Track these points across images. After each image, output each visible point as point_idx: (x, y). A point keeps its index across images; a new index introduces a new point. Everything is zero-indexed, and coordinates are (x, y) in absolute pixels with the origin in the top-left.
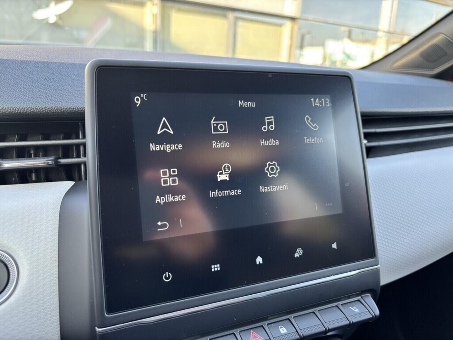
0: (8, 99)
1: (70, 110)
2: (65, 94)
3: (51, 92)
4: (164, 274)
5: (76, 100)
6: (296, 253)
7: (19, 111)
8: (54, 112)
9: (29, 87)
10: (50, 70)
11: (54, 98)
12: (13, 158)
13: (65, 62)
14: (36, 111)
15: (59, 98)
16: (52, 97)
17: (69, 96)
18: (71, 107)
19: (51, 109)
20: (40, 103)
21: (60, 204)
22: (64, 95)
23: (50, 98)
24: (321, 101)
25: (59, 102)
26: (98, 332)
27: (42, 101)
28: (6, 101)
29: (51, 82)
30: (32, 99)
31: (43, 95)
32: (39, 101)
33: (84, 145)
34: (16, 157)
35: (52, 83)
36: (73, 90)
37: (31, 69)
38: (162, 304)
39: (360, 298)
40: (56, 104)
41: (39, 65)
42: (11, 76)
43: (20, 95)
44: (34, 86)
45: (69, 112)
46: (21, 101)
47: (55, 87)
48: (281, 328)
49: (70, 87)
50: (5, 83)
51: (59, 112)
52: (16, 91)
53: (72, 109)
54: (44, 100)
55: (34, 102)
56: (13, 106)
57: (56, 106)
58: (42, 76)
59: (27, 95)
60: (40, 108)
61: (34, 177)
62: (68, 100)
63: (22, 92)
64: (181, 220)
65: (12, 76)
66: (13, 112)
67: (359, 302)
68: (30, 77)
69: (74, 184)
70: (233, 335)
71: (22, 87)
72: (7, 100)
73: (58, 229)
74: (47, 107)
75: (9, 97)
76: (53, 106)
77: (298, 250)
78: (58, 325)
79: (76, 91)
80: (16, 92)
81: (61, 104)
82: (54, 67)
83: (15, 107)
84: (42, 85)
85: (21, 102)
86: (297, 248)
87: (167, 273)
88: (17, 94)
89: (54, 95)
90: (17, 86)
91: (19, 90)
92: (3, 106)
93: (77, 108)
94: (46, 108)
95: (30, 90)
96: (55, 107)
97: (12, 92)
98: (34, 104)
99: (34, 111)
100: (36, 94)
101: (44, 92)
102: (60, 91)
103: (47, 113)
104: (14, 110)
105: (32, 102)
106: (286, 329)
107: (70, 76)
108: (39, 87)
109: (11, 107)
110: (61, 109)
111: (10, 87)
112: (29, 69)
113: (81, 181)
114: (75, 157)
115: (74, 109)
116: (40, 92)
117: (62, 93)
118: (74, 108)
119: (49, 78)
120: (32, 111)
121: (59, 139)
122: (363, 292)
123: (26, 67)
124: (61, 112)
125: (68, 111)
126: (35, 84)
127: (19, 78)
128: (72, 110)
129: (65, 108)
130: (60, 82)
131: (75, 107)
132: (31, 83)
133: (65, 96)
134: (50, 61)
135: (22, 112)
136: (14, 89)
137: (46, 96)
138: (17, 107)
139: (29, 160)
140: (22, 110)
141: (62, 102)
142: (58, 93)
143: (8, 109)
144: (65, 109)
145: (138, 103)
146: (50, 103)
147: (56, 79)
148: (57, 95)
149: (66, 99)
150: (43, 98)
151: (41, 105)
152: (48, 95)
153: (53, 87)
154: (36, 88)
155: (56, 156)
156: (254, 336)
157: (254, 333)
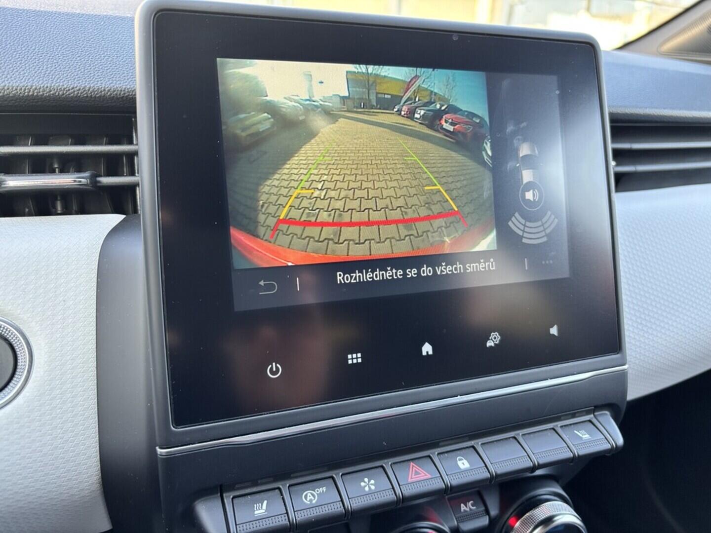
0: (13, 73)
1: (115, 93)
2: (107, 67)
3: (84, 62)
4: (269, 366)
5: (125, 76)
6: (489, 340)
7: (31, 93)
8: (89, 95)
9: (48, 53)
10: (84, 27)
11: (89, 73)
12: (26, 173)
13: (108, 14)
14: (59, 94)
15: (98, 73)
16: (85, 70)
17: (113, 70)
18: (117, 88)
19: (84, 91)
20: (64, 81)
21: (99, 249)
22: (105, 67)
23: (81, 72)
25: (96, 79)
26: (160, 455)
27: (69, 76)
28: (9, 77)
29: (83, 46)
31: (70, 68)
32: (63, 77)
34: (30, 171)
35: (86, 49)
36: (120, 60)
37: (52, 25)
38: (265, 414)
39: (592, 418)
40: (91, 82)
41: (64, 18)
42: (18, 35)
43: (33, 66)
44: (55, 53)
45: (114, 97)
46: (34, 75)
47: (90, 55)
48: (460, 460)
49: (116, 54)
50: (8, 46)
51: (97, 96)
52: (26, 60)
53: (119, 92)
54: (72, 75)
55: (56, 79)
56: (21, 85)
57: (92, 86)
58: (70, 36)
59: (43, 67)
60: (64, 89)
61: (59, 208)
62: (112, 76)
63: (35, 62)
64: (298, 279)
65: (20, 35)
66: (21, 95)
67: (590, 424)
68: (50, 38)
69: (124, 218)
70: (381, 469)
71: (37, 53)
72: (11, 74)
73: (96, 290)
74: (76, 87)
75: (14, 69)
76: (86, 86)
77: (493, 335)
78: (96, 442)
79: (126, 62)
80: (26, 62)
81: (99, 83)
82: (90, 23)
83: (23, 86)
84: (68, 51)
85: (34, 77)
86: (491, 333)
87: (274, 364)
88: (27, 65)
89: (89, 68)
90: (28, 52)
91: (31, 59)
92: (4, 84)
93: (126, 91)
94: (75, 89)
95: (49, 59)
96: (90, 88)
97: (19, 61)
98: (56, 81)
99: (56, 93)
101: (72, 62)
102: (99, 62)
103: (76, 96)
104: (22, 91)
105: (52, 78)
106: (468, 462)
107: (116, 37)
108: (64, 55)
109: (18, 87)
110: (100, 90)
111: (15, 53)
112: (48, 25)
113: (136, 214)
114: (125, 174)
115: (122, 93)
116: (65, 63)
117: (101, 65)
118: (121, 91)
119: (81, 39)
120: (52, 93)
121: (101, 144)
122: (598, 408)
123: (44, 21)
124: (100, 96)
125: (112, 96)
126: (58, 48)
127: (31, 39)
128: (118, 94)
129: (107, 89)
130: (99, 46)
131: (123, 89)
132: (52, 48)
133: (107, 69)
134: (84, 13)
135: (35, 94)
136: (23, 56)
137: (75, 69)
138: (27, 86)
139: (49, 176)
140: (36, 91)
141: (102, 79)
142: (96, 65)
143: (12, 89)
144: (106, 92)
146: (81, 81)
147: (92, 41)
148: (93, 68)
149: (108, 74)
150: (70, 72)
151: (66, 84)
152: (79, 68)
153: (88, 55)
154: (59, 55)
155: (94, 172)
156: (416, 471)
157: (415, 467)
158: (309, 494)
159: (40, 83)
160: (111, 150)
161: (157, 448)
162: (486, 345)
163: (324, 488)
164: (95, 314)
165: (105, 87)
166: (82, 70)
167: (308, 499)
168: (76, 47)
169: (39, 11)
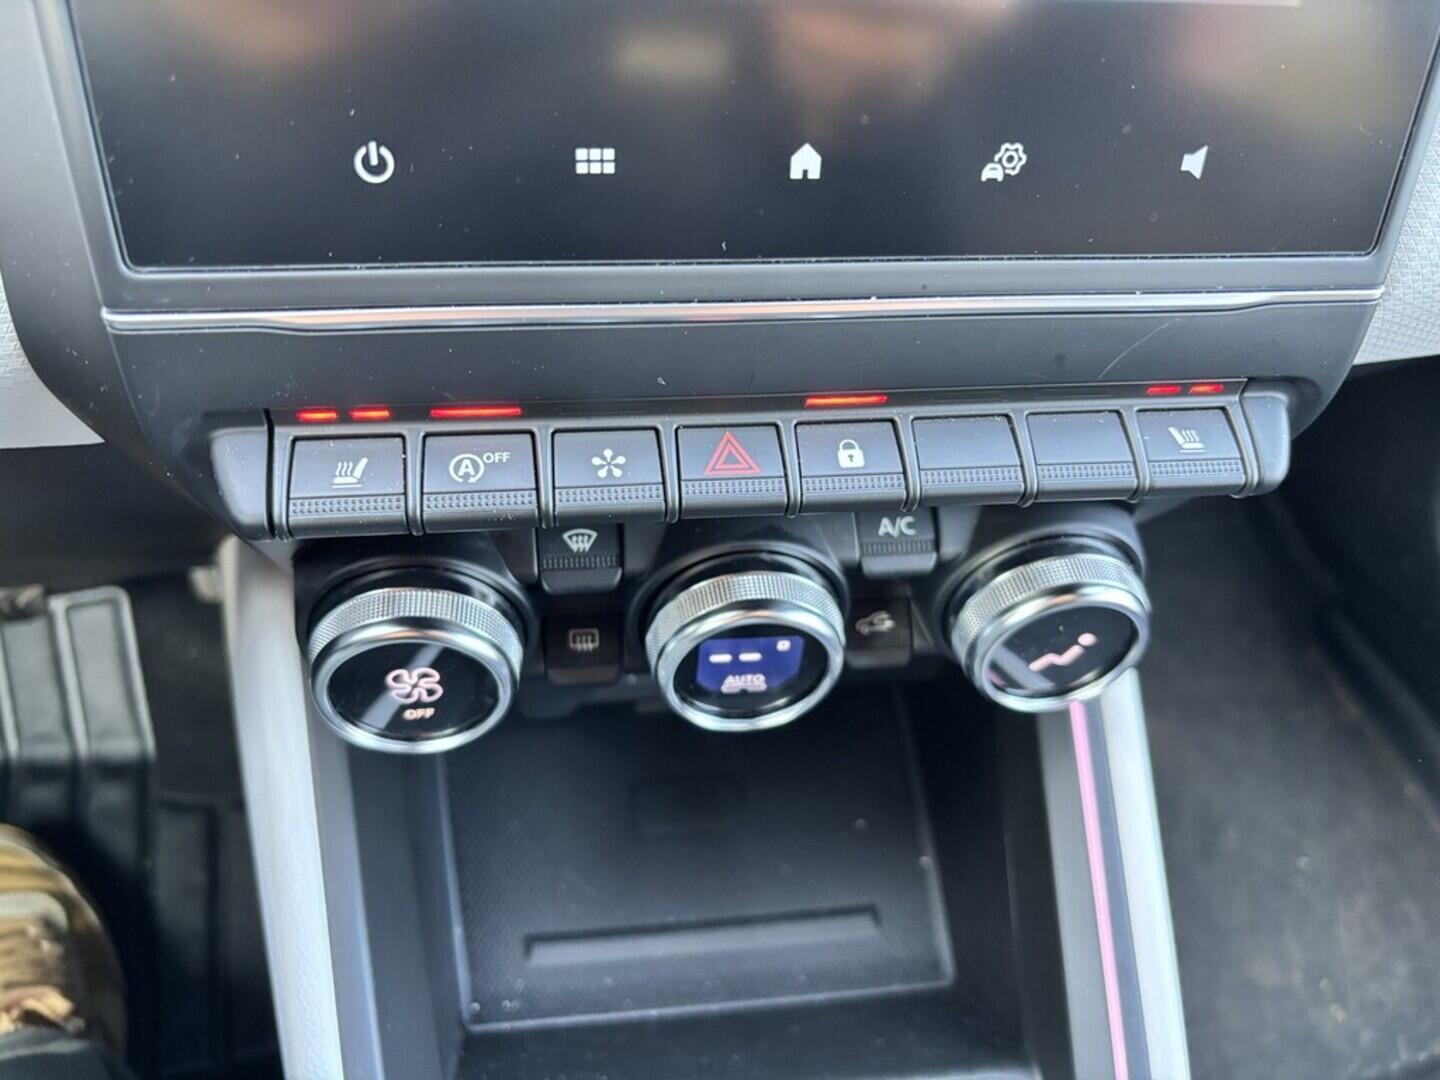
4: (359, 148)
6: (992, 161)
26: (110, 327)
38: (355, 268)
39: (1231, 404)
67: (1223, 417)
77: (1007, 150)
86: (1004, 142)
106: (865, 456)
122: (1254, 382)
156: (730, 452)
157: (733, 445)
158: (467, 462)
161: (103, 309)
162: (980, 176)
163: (505, 454)
167: (462, 472)
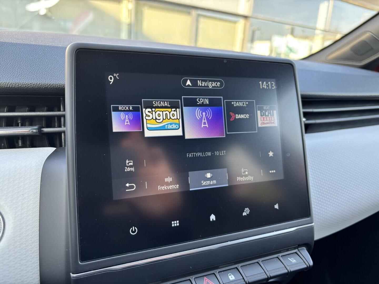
1: (53, 86)
2: (49, 73)
3: (37, 70)
4: (131, 228)
5: (58, 78)
6: (244, 212)
7: (8, 86)
8: (39, 87)
9: (18, 66)
10: (37, 52)
11: (39, 76)
12: (3, 126)
13: (50, 45)
14: (23, 86)
15: (44, 76)
16: (37, 74)
17: (52, 74)
18: (54, 83)
19: (36, 85)
20: (26, 80)
21: (43, 166)
24: (268, 83)
25: (43, 79)
26: (73, 277)
27: (29, 78)
29: (37, 61)
30: (19, 76)
31: (29, 73)
32: (26, 78)
33: (64, 116)
34: (5, 125)
35: (38, 63)
36: (55, 69)
37: (20, 51)
38: (129, 254)
39: (297, 251)
40: (41, 80)
41: (27, 47)
43: (10, 72)
44: (21, 65)
45: (52, 88)
46: (10, 77)
48: (230, 275)
49: (54, 66)
51: (43, 87)
53: (55, 86)
54: (31, 77)
55: (22, 79)
56: (3, 82)
57: (41, 82)
58: (29, 57)
59: (15, 73)
60: (26, 84)
61: (20, 144)
62: (51, 77)
63: (11, 70)
64: (146, 182)
65: (3, 56)
66: (3, 87)
67: (296, 254)
68: (19, 57)
69: (56, 149)
70: (189, 281)
71: (12, 65)
73: (40, 188)
74: (32, 83)
76: (38, 83)
77: (246, 209)
78: (38, 271)
79: (59, 70)
80: (6, 70)
81: (45, 81)
82: (40, 49)
83: (5, 83)
84: (29, 64)
86: (245, 208)
87: (133, 227)
88: (7, 72)
89: (39, 73)
90: (7, 64)
91: (9, 68)
93: (59, 85)
94: (32, 84)
95: (18, 68)
96: (40, 83)
98: (22, 80)
99: (22, 86)
100: (24, 72)
101: (31, 70)
102: (45, 70)
103: (32, 88)
104: (4, 85)
105: (20, 78)
107: (54, 57)
108: (26, 66)
109: (1, 83)
110: (45, 85)
112: (18, 50)
113: (61, 147)
114: (56, 126)
115: (56, 86)
116: (27, 70)
117: (45, 72)
118: (56, 85)
119: (35, 58)
120: (19, 86)
121: (43, 111)
122: (300, 246)
123: (16, 49)
124: (45, 88)
126: (23, 63)
127: (9, 58)
128: (54, 87)
129: (48, 84)
130: (45, 62)
131: (57, 84)
132: (20, 63)
134: (37, 44)
135: (11, 87)
136: (5, 67)
137: (32, 74)
139: (16, 128)
141: (46, 79)
142: (43, 72)
144: (48, 86)
145: (111, 82)
146: (35, 80)
147: (41, 59)
148: (41, 73)
149: (49, 76)
150: (29, 75)
151: (27, 81)
152: (34, 73)
153: (39, 66)
154: (24, 66)
155: (40, 126)
156: (207, 281)
157: (207, 280)
159: (13, 81)
160: (49, 114)
161: (71, 274)
162: (243, 215)
164: (39, 201)
165: (47, 83)
166: (36, 74)
168: (33, 62)
169: (13, 43)
